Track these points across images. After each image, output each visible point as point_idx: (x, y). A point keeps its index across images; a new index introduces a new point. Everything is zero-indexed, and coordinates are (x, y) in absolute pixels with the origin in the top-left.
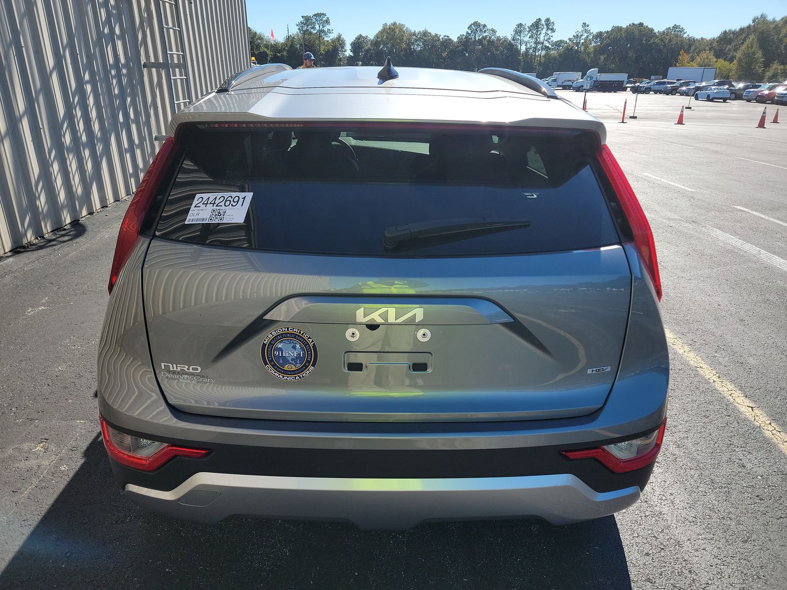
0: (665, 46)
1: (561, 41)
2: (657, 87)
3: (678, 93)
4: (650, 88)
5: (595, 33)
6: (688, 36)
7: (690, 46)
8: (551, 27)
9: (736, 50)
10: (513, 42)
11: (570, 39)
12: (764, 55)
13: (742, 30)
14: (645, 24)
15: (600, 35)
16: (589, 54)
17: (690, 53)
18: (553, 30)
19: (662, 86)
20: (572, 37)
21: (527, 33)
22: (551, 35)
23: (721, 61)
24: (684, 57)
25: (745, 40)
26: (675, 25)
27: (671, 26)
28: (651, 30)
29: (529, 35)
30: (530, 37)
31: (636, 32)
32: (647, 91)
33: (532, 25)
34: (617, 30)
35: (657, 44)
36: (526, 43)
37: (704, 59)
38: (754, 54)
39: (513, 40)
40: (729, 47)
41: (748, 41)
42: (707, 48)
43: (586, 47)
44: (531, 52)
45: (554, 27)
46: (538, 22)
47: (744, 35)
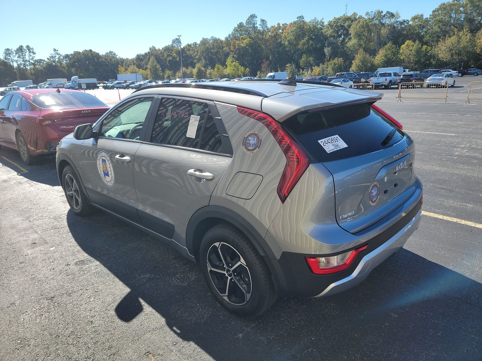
0: (108, 62)
1: (41, 60)
2: (117, 86)
3: (130, 88)
4: (114, 86)
5: (63, 55)
6: (119, 57)
7: (122, 63)
8: (31, 51)
9: (147, 64)
10: (6, 61)
11: (48, 59)
12: (161, 66)
13: (146, 54)
14: (93, 50)
15: (67, 56)
16: (64, 67)
17: (123, 66)
18: (34, 53)
19: (119, 85)
20: (49, 57)
21: (15, 55)
22: (33, 56)
23: (141, 70)
24: (121, 69)
25: (149, 59)
26: (110, 51)
27: (108, 52)
28: (98, 54)
29: (17, 56)
30: (18, 57)
31: (90, 55)
32: (112, 88)
33: (17, 50)
34: (77, 53)
35: (104, 62)
36: (17, 61)
37: (133, 69)
38: (156, 66)
39: (6, 59)
40: (142, 63)
41: (151, 60)
42: (132, 64)
43: (61, 64)
44: (22, 67)
45: (34, 51)
46: (21, 48)
47: (148, 56)
